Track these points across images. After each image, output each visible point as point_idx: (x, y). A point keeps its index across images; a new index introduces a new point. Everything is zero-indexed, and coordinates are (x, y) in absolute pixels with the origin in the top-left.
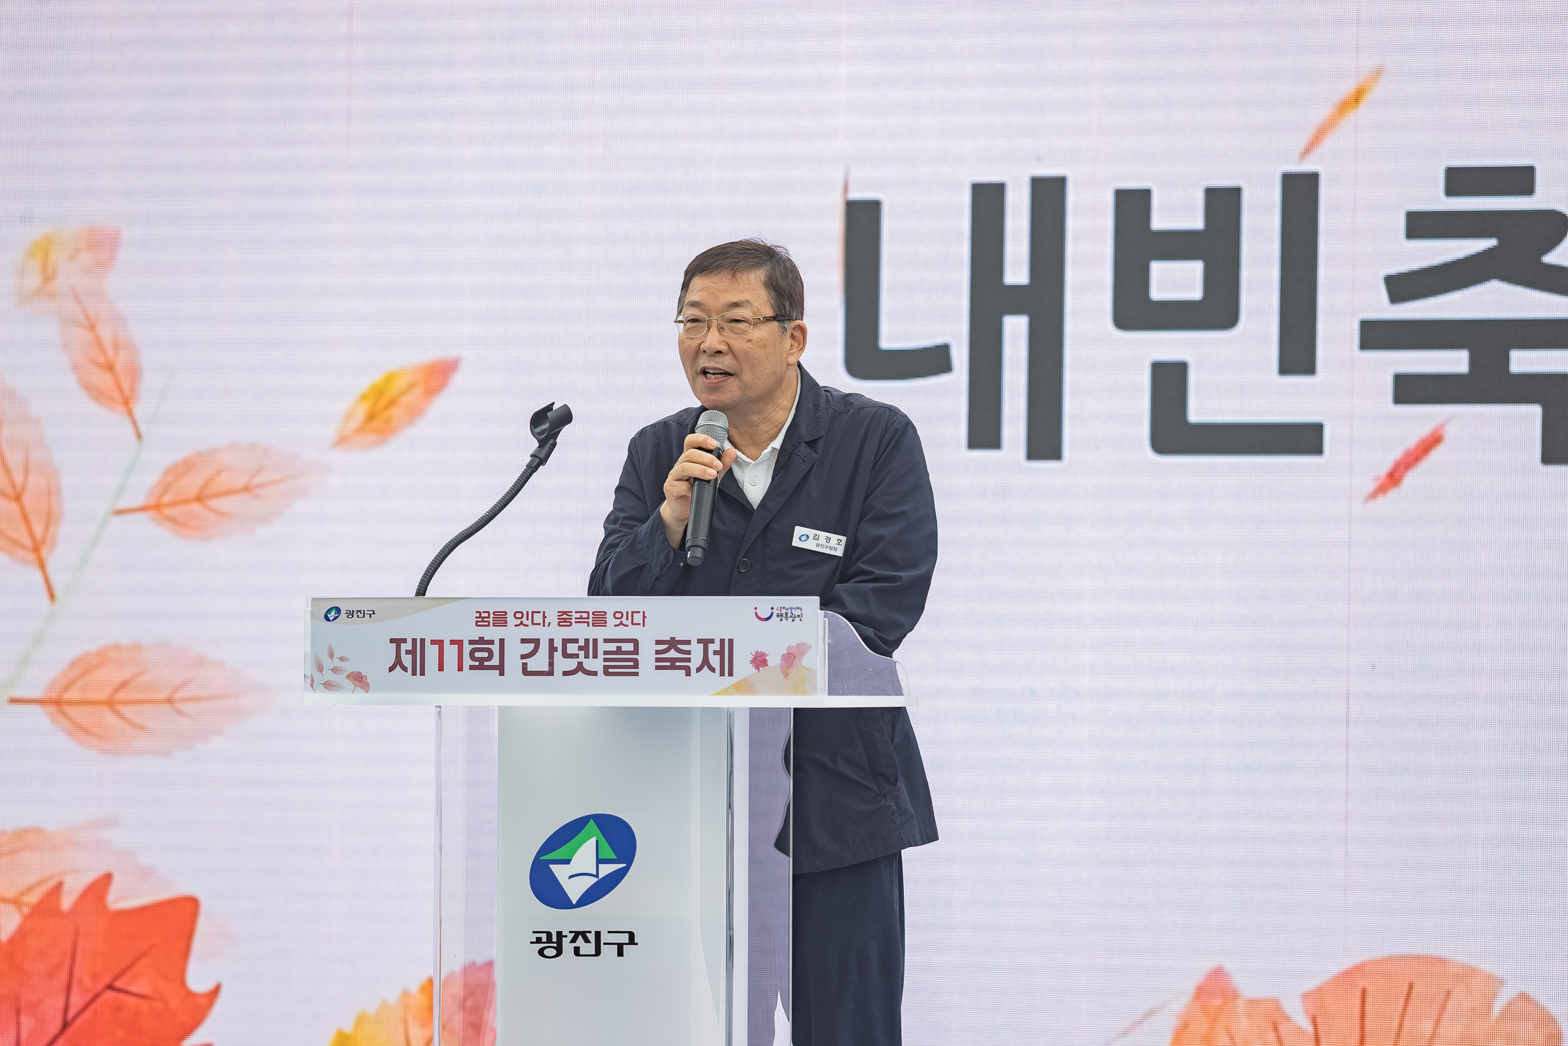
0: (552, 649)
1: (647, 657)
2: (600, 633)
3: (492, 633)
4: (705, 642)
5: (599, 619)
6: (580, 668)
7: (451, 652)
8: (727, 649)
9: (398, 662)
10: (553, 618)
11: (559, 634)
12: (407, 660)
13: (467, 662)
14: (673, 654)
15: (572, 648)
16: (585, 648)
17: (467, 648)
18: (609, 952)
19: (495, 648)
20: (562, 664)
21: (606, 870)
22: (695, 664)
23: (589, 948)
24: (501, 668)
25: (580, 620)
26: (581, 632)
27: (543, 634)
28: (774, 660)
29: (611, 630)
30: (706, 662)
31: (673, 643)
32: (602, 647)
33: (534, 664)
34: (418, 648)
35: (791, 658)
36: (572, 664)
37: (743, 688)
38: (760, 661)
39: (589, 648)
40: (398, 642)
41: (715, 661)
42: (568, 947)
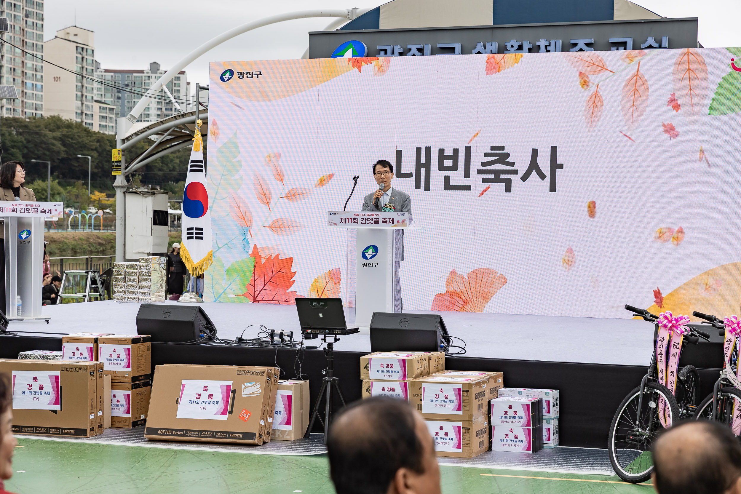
0: (366, 220)
1: (381, 221)
2: (373, 217)
3: (356, 217)
4: (390, 219)
5: (373, 215)
6: (370, 222)
7: (350, 220)
8: (393, 220)
9: (342, 221)
10: (366, 215)
11: (367, 217)
12: (343, 221)
13: (352, 221)
14: (385, 220)
15: (369, 220)
16: (371, 220)
17: (352, 219)
18: (374, 266)
19: (357, 219)
20: (367, 222)
21: (374, 254)
22: (388, 221)
23: (371, 266)
24: (358, 222)
25: (370, 215)
26: (370, 217)
27: (364, 217)
28: (400, 222)
29: (375, 217)
30: (390, 222)
31: (385, 219)
32: (374, 219)
33: (363, 222)
34: (345, 220)
35: (403, 221)
36: (369, 222)
37: (395, 226)
38: (398, 222)
39: (372, 219)
40: (342, 218)
41: (391, 222)
42: (367, 265)
